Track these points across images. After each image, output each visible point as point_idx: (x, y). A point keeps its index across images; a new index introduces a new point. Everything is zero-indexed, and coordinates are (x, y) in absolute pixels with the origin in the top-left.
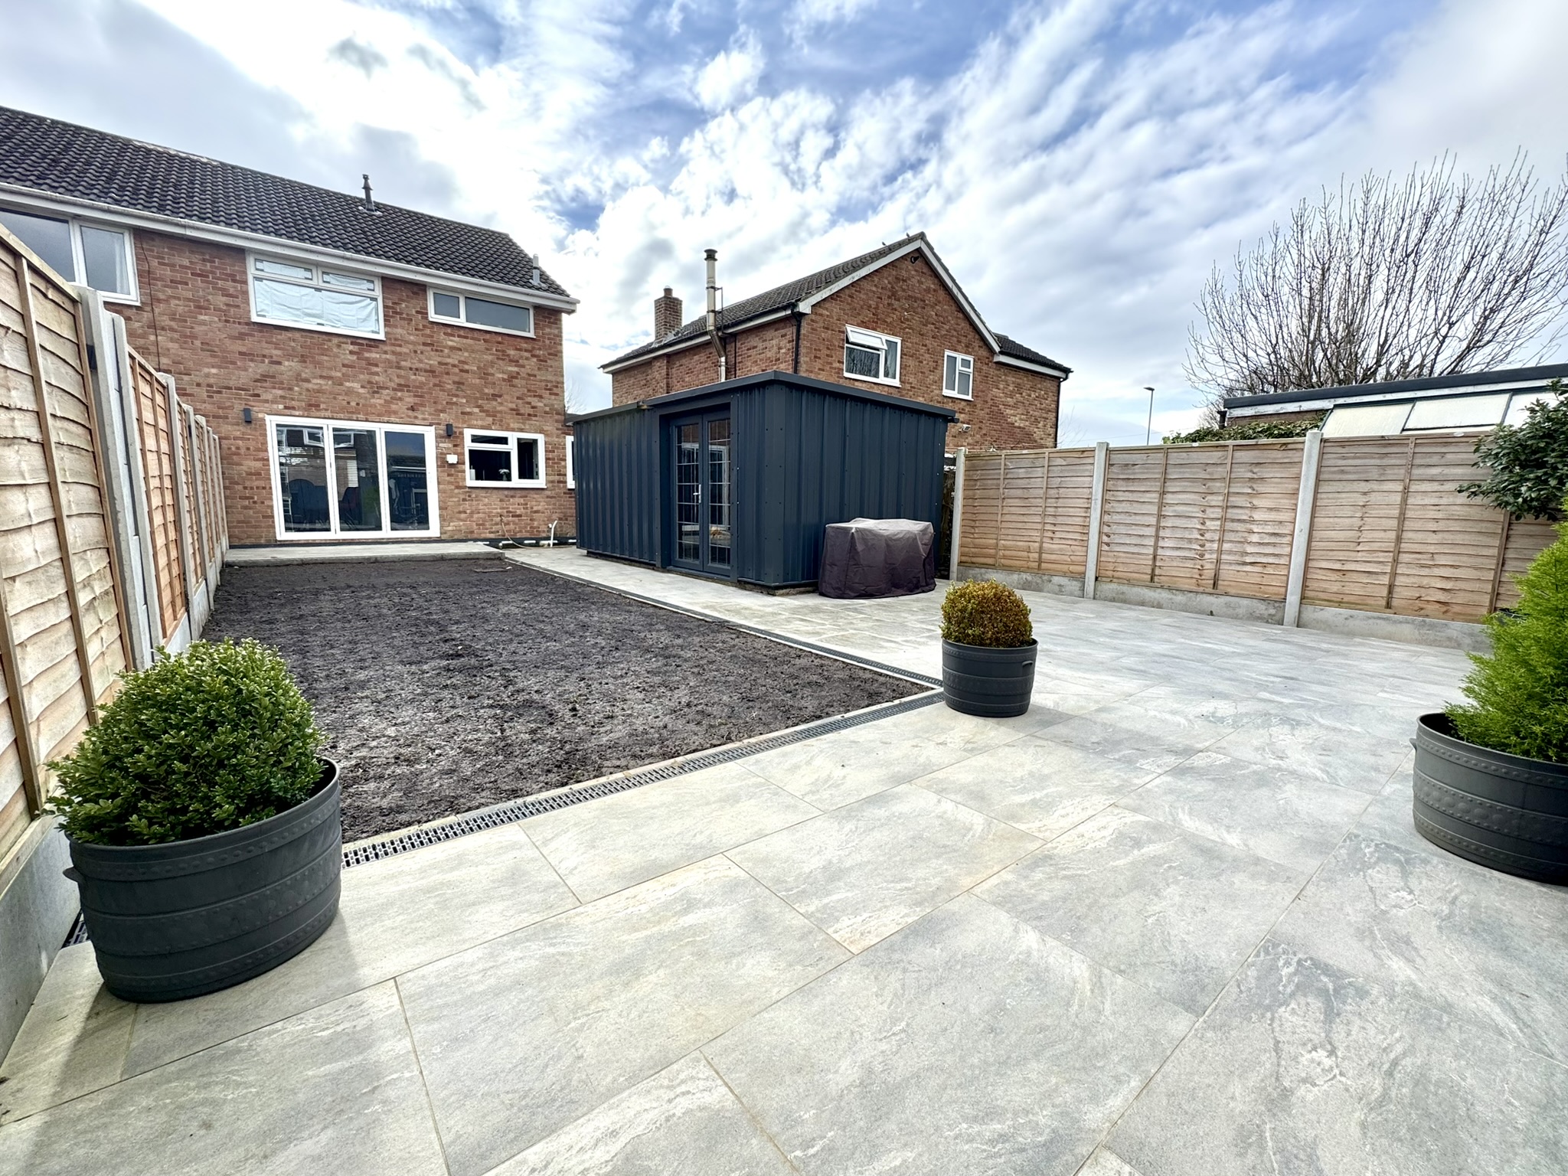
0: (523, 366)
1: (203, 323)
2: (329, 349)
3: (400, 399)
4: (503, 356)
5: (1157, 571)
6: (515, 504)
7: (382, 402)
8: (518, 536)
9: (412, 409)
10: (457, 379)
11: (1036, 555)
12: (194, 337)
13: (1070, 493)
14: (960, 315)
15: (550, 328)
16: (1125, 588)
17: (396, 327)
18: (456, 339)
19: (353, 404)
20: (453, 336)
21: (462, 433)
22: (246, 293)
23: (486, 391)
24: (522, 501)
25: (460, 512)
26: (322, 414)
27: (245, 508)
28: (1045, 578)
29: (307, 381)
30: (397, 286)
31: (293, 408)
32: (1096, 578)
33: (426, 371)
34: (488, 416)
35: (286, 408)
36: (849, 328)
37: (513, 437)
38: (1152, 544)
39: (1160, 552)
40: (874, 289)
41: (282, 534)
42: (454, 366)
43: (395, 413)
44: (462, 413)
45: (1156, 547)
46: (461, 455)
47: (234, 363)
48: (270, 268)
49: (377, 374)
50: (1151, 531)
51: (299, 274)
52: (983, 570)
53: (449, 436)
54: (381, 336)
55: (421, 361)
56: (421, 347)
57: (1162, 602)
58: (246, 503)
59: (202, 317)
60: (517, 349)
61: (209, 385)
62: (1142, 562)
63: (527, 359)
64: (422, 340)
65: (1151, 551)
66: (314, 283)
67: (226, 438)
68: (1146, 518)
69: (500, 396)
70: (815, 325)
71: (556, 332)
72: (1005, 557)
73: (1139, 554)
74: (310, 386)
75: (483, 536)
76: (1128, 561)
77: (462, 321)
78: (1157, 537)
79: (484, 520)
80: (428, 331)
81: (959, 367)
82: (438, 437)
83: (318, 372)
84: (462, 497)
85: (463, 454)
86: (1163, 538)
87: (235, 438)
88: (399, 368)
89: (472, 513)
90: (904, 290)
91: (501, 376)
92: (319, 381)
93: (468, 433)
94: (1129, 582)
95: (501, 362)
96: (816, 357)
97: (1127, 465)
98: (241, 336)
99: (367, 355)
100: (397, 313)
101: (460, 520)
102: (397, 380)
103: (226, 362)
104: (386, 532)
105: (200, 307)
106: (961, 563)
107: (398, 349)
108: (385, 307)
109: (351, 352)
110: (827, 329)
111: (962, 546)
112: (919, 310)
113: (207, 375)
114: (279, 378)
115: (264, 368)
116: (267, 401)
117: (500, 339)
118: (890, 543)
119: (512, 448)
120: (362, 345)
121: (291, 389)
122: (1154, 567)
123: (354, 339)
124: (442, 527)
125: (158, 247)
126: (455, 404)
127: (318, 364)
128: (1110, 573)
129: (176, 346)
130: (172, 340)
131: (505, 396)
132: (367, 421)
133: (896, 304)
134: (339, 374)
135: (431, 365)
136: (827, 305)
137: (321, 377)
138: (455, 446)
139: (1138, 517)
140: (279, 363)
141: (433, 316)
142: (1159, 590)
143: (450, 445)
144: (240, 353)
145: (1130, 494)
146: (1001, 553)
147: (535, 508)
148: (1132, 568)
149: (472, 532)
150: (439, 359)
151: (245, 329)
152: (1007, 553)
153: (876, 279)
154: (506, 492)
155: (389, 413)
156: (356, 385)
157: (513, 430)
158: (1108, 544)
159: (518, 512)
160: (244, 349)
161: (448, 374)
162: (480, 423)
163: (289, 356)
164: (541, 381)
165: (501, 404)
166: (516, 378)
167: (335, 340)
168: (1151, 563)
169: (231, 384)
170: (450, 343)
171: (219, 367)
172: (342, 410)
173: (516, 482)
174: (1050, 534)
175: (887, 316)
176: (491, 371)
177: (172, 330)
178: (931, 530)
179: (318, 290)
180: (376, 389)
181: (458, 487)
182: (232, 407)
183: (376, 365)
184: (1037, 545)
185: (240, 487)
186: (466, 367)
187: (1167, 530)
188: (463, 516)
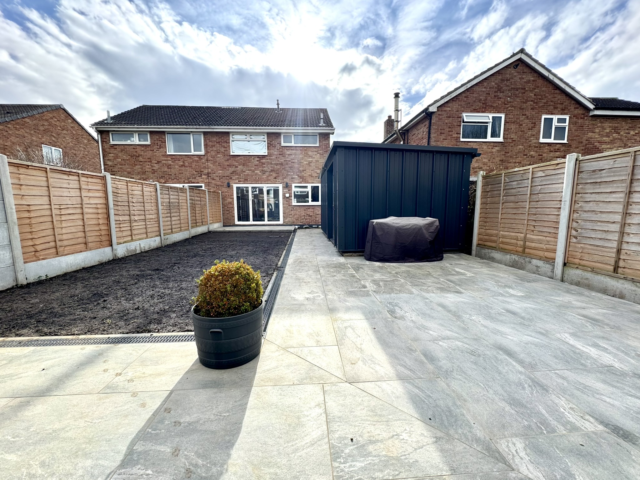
0: (314, 158)
1: (219, 157)
2: (251, 160)
3: (271, 175)
4: (306, 155)
5: (621, 264)
6: (310, 212)
7: (266, 176)
8: (311, 224)
9: (275, 178)
10: (290, 166)
11: (522, 243)
12: (216, 162)
13: (547, 196)
14: (557, 91)
15: (325, 141)
16: (589, 275)
17: (271, 150)
18: (290, 151)
19: (257, 178)
20: (289, 150)
21: (291, 186)
22: (229, 146)
23: (300, 169)
24: (312, 210)
25: (290, 215)
26: (248, 182)
27: (227, 214)
28: (527, 259)
29: (245, 172)
30: (272, 135)
31: (241, 181)
32: (565, 264)
33: (280, 164)
34: (301, 178)
35: (239, 181)
36: (464, 115)
37: (310, 186)
38: (616, 238)
39: (625, 246)
40: (484, 90)
41: (237, 222)
42: (289, 161)
43: (270, 180)
44: (292, 178)
45: (621, 242)
46: (290, 194)
47: (226, 168)
48: (236, 137)
49: (264, 167)
50: (616, 227)
51: (243, 137)
52: (490, 251)
53: (287, 187)
54: (266, 154)
55: (278, 161)
56: (279, 156)
57: (625, 292)
58: (228, 212)
59: (219, 156)
60: (312, 152)
61: (220, 176)
62: (605, 254)
63: (316, 155)
64: (279, 153)
65: (615, 245)
66: (247, 139)
67: (223, 192)
68: (611, 215)
69: (305, 170)
70: (441, 117)
71: (327, 142)
72: (503, 243)
73: (603, 247)
74: (245, 173)
75: (298, 224)
76: (593, 252)
77: (292, 144)
78: (622, 233)
79: (298, 218)
80: (281, 150)
81: (555, 123)
82: (283, 187)
83: (248, 169)
84: (291, 209)
85: (292, 193)
86: (628, 234)
87: (226, 192)
88: (271, 164)
89: (294, 215)
90: (507, 86)
91: (305, 163)
92: (248, 172)
93: (293, 185)
94: (593, 270)
95: (306, 157)
96: (441, 133)
97: (594, 171)
98: (228, 160)
99: (262, 161)
100: (271, 145)
101: (290, 218)
102: (271, 169)
103: (224, 169)
104: (266, 222)
105: (218, 153)
106: (478, 245)
107: (271, 157)
108: (268, 143)
109: (257, 161)
110: (450, 117)
111: (479, 234)
112: (520, 95)
113: (219, 173)
114: (237, 172)
115: (233, 169)
116: (234, 180)
117: (306, 149)
118: (399, 231)
119: (309, 190)
120: (260, 158)
121: (240, 175)
122: (618, 260)
123: (258, 156)
124: (284, 220)
125: (209, 136)
126: (289, 175)
127: (248, 166)
128: (577, 261)
129: (212, 165)
130: (211, 164)
131: (307, 170)
132: (261, 183)
133: (501, 95)
134: (253, 169)
135: (281, 162)
136: (450, 105)
137: (249, 170)
138: (289, 190)
139: (604, 215)
140: (237, 167)
141: (283, 144)
142: (621, 281)
143: (287, 190)
144: (228, 165)
145: (597, 196)
146: (501, 240)
147: (317, 213)
148: (596, 258)
149: (294, 222)
150: (284, 159)
151: (229, 157)
152: (504, 240)
153: (485, 84)
154: (306, 207)
155: (268, 180)
156: (258, 172)
157: (310, 183)
158: (576, 237)
159: (311, 215)
160: (228, 164)
161: (287, 164)
162: (298, 181)
163: (240, 165)
164: (321, 163)
165: (305, 173)
166: (311, 163)
167: (253, 157)
168: (614, 255)
169: (225, 175)
170: (288, 153)
171: (222, 170)
172: (254, 180)
173: (311, 203)
174: (532, 228)
175: (494, 102)
176: (302, 161)
177: (212, 161)
178: (437, 223)
179: (249, 141)
180: (264, 172)
181: (289, 206)
182: (225, 182)
183: (265, 164)
184: (522, 235)
185: (226, 207)
186: (293, 161)
187: (633, 227)
188: (291, 216)
